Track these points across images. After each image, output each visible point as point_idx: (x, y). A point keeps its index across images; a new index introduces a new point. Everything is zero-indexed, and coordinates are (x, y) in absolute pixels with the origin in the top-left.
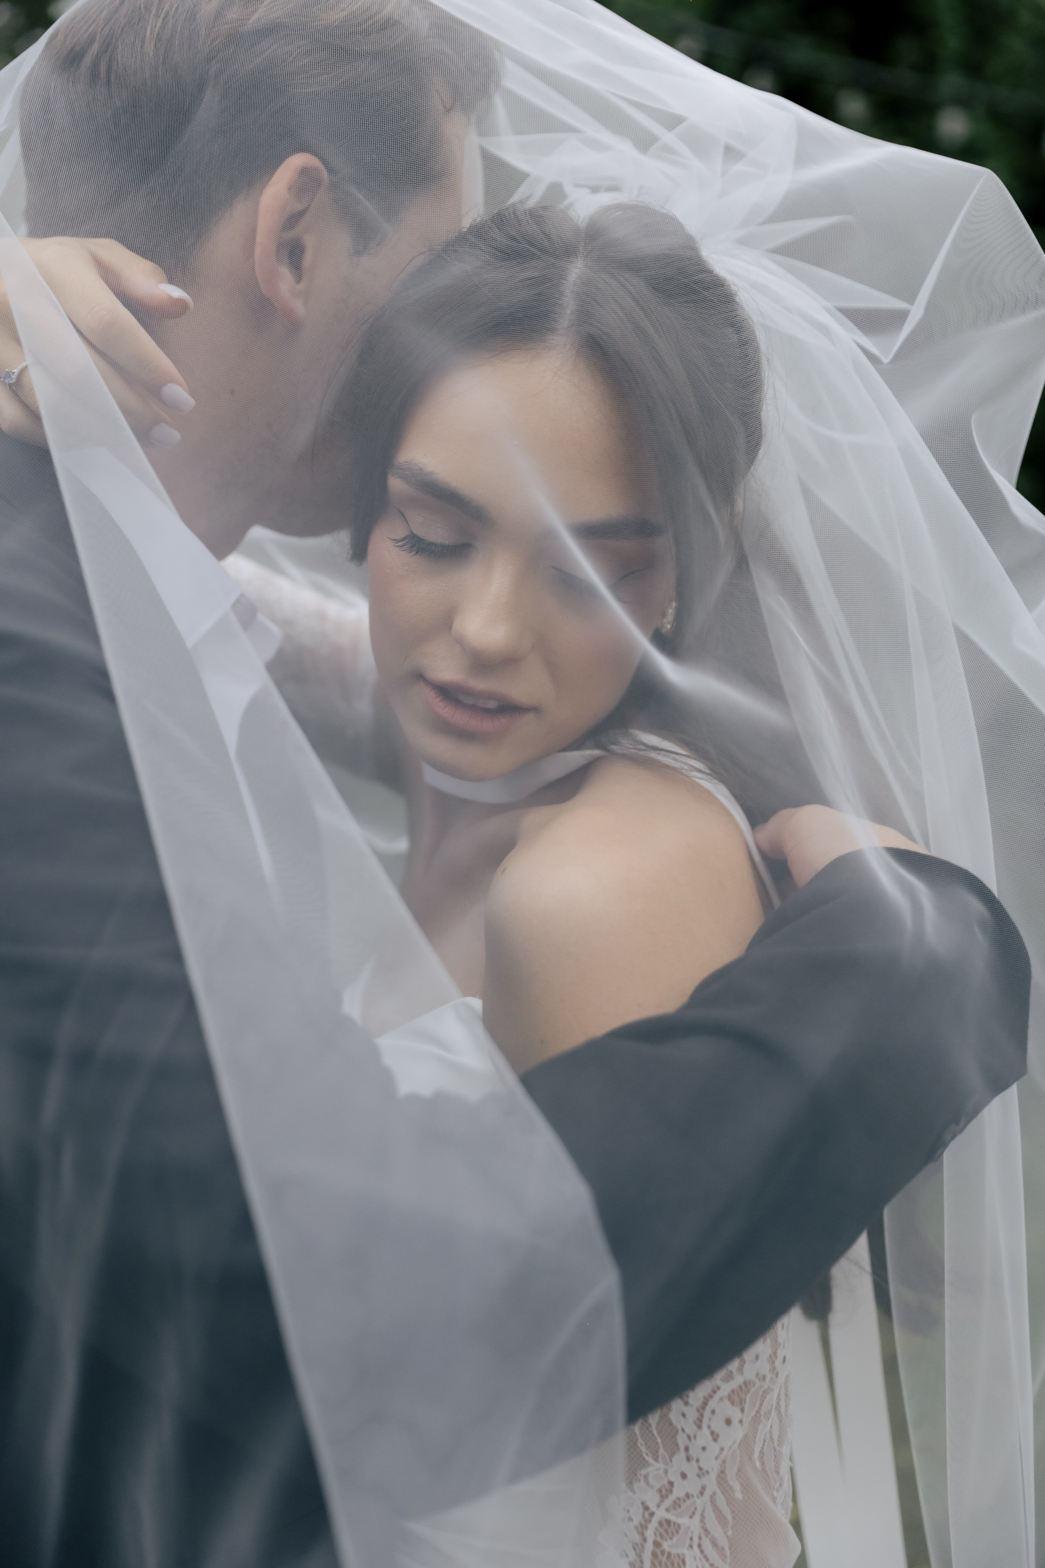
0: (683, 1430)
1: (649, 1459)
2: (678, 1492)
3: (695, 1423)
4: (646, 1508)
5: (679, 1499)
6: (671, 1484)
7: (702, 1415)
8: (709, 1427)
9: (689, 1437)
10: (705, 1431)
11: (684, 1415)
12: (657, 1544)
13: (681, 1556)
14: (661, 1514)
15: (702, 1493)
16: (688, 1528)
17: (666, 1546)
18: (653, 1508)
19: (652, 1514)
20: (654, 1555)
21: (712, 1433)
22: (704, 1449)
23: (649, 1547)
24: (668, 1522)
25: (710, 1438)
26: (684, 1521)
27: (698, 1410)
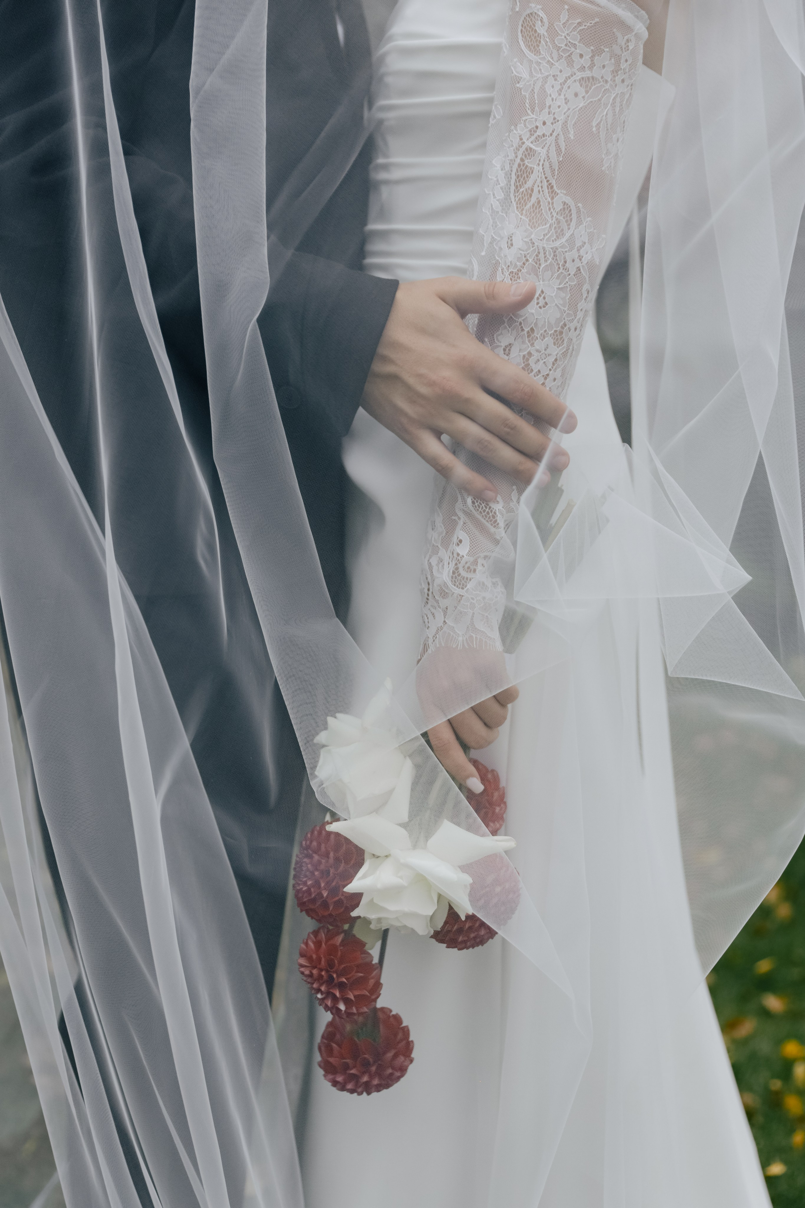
0: (550, 96)
1: (529, 112)
2: (539, 133)
3: (558, 92)
4: (521, 139)
5: (539, 136)
6: (537, 127)
7: (562, 88)
8: (565, 95)
9: (553, 100)
10: (562, 97)
11: (553, 87)
12: (522, 160)
13: (532, 169)
14: (528, 144)
15: (551, 135)
16: (540, 153)
17: (526, 162)
18: (525, 140)
19: (523, 143)
20: (519, 165)
21: (566, 99)
22: (559, 107)
23: (518, 160)
24: (531, 149)
25: (564, 102)
26: (538, 149)
27: (561, 84)
